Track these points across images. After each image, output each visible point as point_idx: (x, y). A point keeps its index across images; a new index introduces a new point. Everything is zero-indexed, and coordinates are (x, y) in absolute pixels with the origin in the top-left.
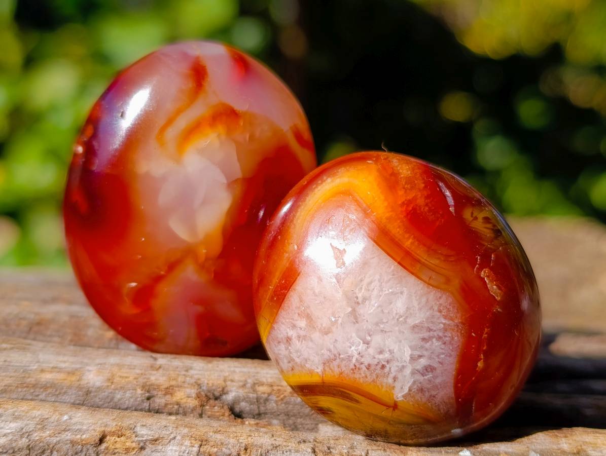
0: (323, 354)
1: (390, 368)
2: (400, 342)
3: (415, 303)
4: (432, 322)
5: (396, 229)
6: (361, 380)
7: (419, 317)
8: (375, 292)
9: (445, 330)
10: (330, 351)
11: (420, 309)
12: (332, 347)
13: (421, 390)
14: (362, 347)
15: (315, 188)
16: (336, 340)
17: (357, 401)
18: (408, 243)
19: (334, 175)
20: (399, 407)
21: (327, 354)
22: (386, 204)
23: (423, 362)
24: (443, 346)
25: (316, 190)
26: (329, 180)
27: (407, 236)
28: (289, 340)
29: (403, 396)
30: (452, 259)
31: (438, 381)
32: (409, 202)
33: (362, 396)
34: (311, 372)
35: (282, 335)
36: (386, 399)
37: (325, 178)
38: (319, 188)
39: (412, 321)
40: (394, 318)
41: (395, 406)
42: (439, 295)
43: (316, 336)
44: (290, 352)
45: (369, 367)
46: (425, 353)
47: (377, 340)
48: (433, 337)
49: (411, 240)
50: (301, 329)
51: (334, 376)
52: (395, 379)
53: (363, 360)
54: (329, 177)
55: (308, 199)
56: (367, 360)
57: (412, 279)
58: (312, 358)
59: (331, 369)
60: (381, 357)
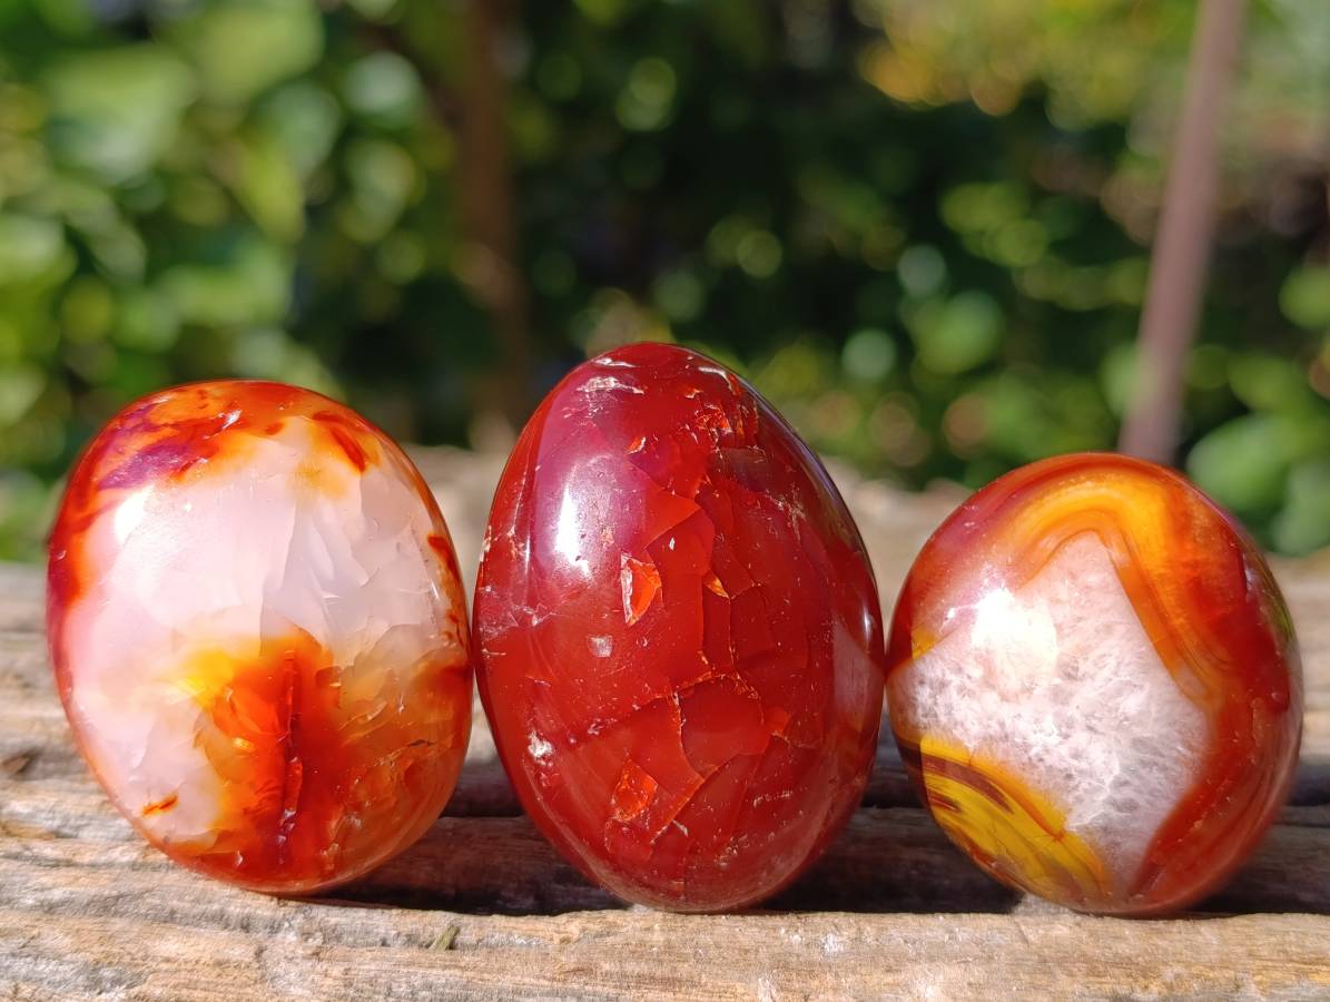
0: (989, 726)
1: (1080, 783)
2: (1110, 752)
3: (1154, 709)
4: (1163, 744)
5: (1168, 596)
6: (1030, 784)
7: (1150, 731)
8: (1106, 673)
9: (1176, 761)
10: (1002, 725)
11: (1156, 720)
12: (1008, 722)
13: (1106, 830)
14: (1054, 739)
15: (1062, 487)
16: (1019, 715)
17: (1007, 807)
18: (1178, 622)
19: (1100, 479)
20: (1063, 840)
21: (995, 729)
22: (1165, 554)
23: (1127, 793)
24: (1164, 781)
25: (1064, 491)
26: (1089, 484)
27: (1179, 611)
28: (943, 685)
29: (1077, 828)
30: (1225, 668)
31: (1135, 825)
32: (1195, 565)
33: (1021, 804)
34: (958, 743)
35: (933, 675)
36: (1051, 821)
37: (1082, 477)
38: (1071, 489)
39: (1138, 731)
40: (1116, 717)
41: (1059, 836)
42: (1189, 709)
43: (991, 698)
44: (936, 704)
45: (1050, 768)
46: (1136, 782)
47: (1080, 738)
48: (1156, 764)
49: (1181, 620)
50: (969, 677)
51: (992, 762)
52: (1079, 800)
53: (1046, 757)
54: (1089, 479)
55: (1047, 498)
56: (1049, 760)
57: (1162, 675)
58: (968, 724)
59: (991, 750)
60: (1075, 762)
